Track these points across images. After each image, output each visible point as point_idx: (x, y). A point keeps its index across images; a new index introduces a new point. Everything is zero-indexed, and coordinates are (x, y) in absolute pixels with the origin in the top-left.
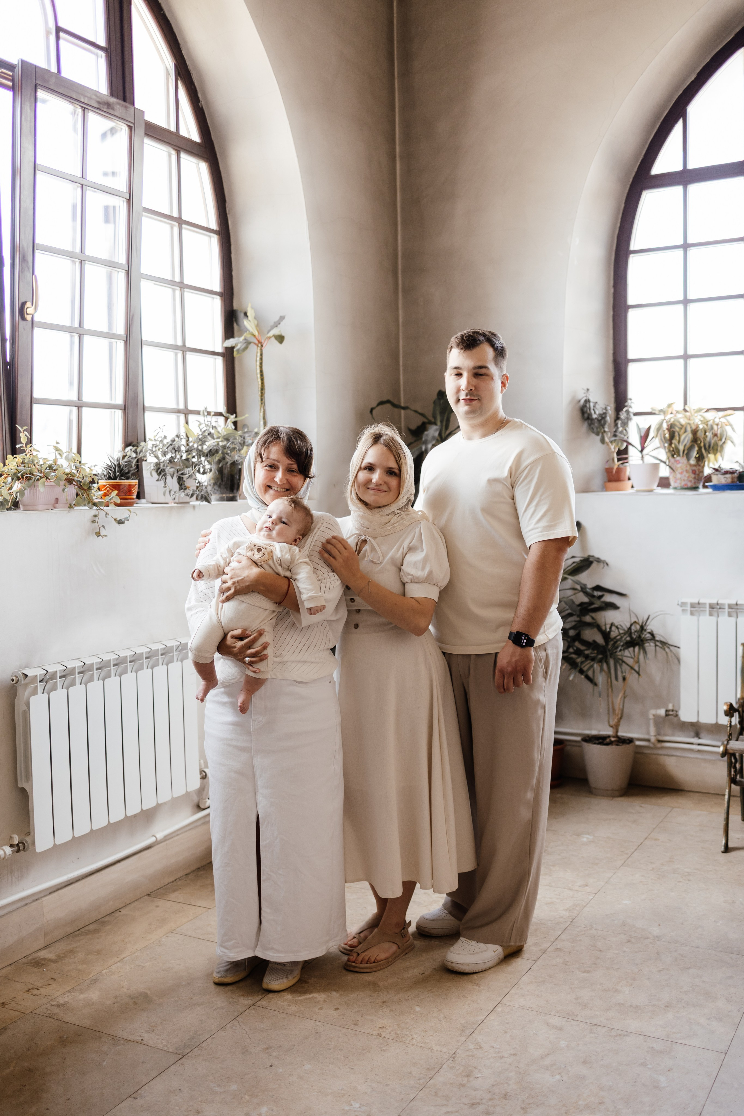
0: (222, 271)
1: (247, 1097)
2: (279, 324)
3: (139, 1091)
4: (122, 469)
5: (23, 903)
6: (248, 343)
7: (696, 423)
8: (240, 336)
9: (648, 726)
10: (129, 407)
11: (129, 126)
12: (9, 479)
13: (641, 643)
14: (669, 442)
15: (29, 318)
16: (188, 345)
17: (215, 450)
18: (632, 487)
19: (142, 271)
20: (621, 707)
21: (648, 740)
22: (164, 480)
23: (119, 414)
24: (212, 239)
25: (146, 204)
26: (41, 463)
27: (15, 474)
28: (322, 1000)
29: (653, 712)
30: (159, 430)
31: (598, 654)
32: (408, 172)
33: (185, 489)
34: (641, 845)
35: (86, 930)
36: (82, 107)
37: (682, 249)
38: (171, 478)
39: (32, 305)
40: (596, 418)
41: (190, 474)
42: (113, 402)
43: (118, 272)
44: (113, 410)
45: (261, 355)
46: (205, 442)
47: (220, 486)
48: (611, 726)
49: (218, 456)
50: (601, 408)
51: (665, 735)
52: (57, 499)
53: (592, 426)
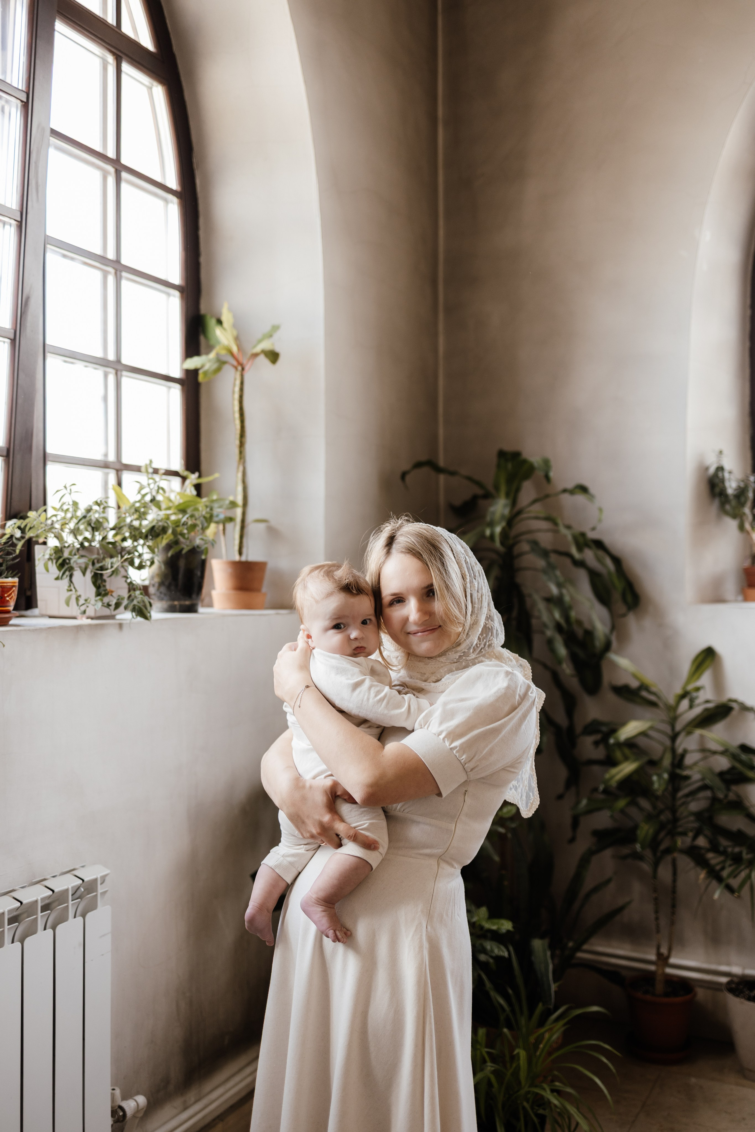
0: (183, 253)
2: (271, 335)
6: (221, 363)
8: (207, 353)
10: (16, 452)
16: (126, 360)
17: (161, 528)
19: (48, 231)
22: (68, 578)
24: (170, 204)
30: (64, 491)
33: (106, 594)
38: (81, 574)
40: (732, 495)
41: (113, 569)
43: (4, 222)
45: (242, 383)
46: (145, 513)
47: (169, 588)
49: (166, 539)
53: (725, 505)
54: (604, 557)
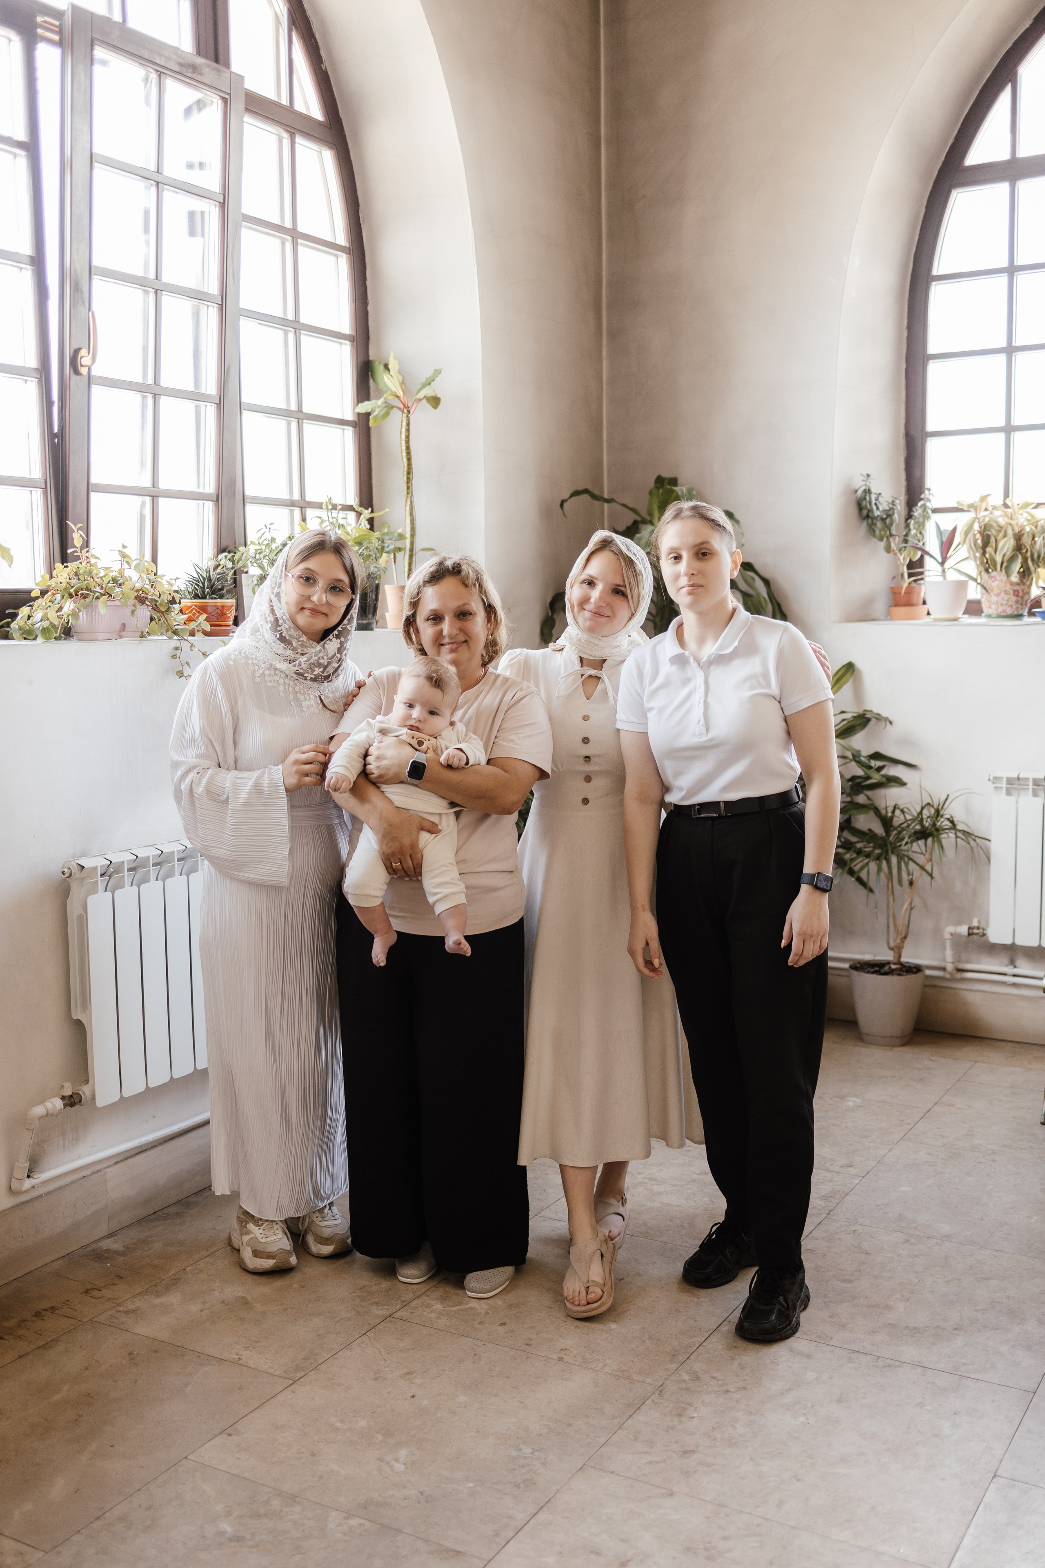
0: (353, 305)
1: (380, 1437)
2: (434, 380)
3: (235, 1426)
4: (214, 584)
5: (80, 1175)
6: (389, 407)
7: (1019, 524)
8: (378, 398)
9: (945, 949)
10: (223, 498)
11: (223, 98)
12: (58, 597)
13: (935, 833)
14: (981, 551)
15: (84, 371)
16: (305, 410)
18: (929, 614)
19: (243, 305)
20: (906, 922)
21: (944, 969)
23: (210, 506)
24: (340, 259)
25: (245, 211)
26: (102, 573)
27: (65, 589)
28: (483, 1311)
29: (950, 929)
30: (265, 529)
31: (875, 848)
32: (618, 162)
34: (928, 1111)
35: (165, 1214)
36: (157, 71)
37: (1006, 274)
39: (89, 353)
40: (878, 516)
42: (201, 490)
43: (208, 306)
44: (201, 502)
45: (408, 424)
48: (892, 949)
50: (887, 501)
51: (968, 962)
52: (124, 625)
53: (873, 527)
54: (753, 579)
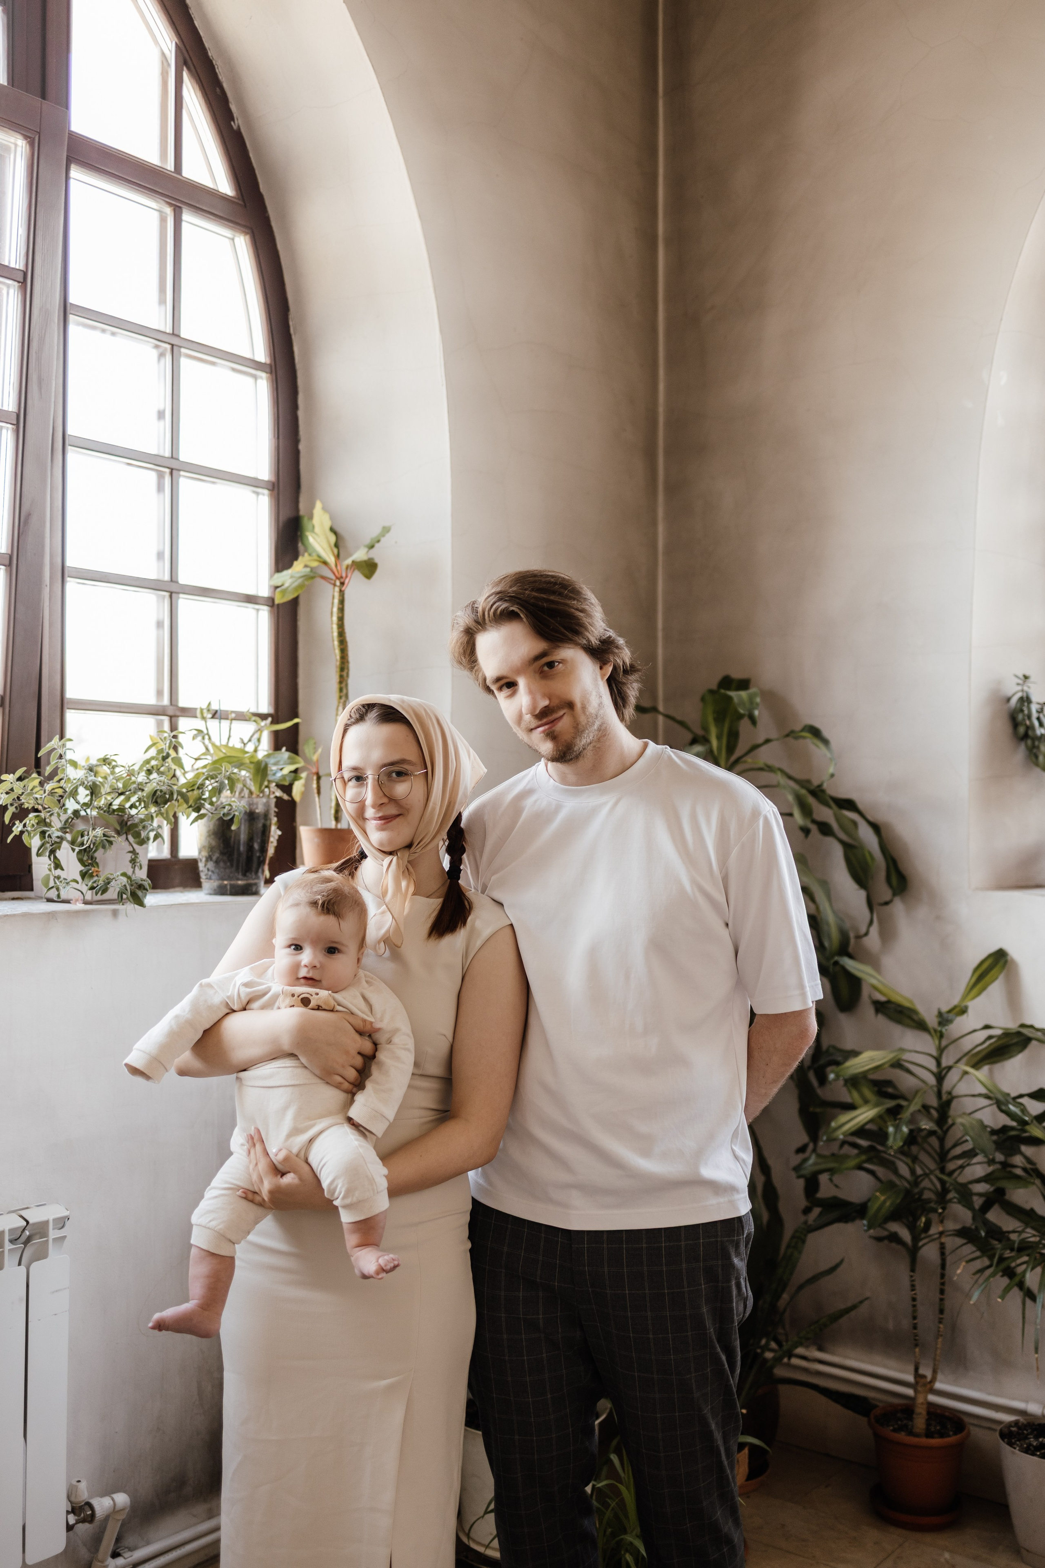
2: (378, 541)
6: (307, 578)
11: (26, 137)
16: (182, 580)
24: (259, 381)
32: (681, 264)
33: (94, 875)
45: (342, 602)
53: (1035, 751)
54: (855, 824)
